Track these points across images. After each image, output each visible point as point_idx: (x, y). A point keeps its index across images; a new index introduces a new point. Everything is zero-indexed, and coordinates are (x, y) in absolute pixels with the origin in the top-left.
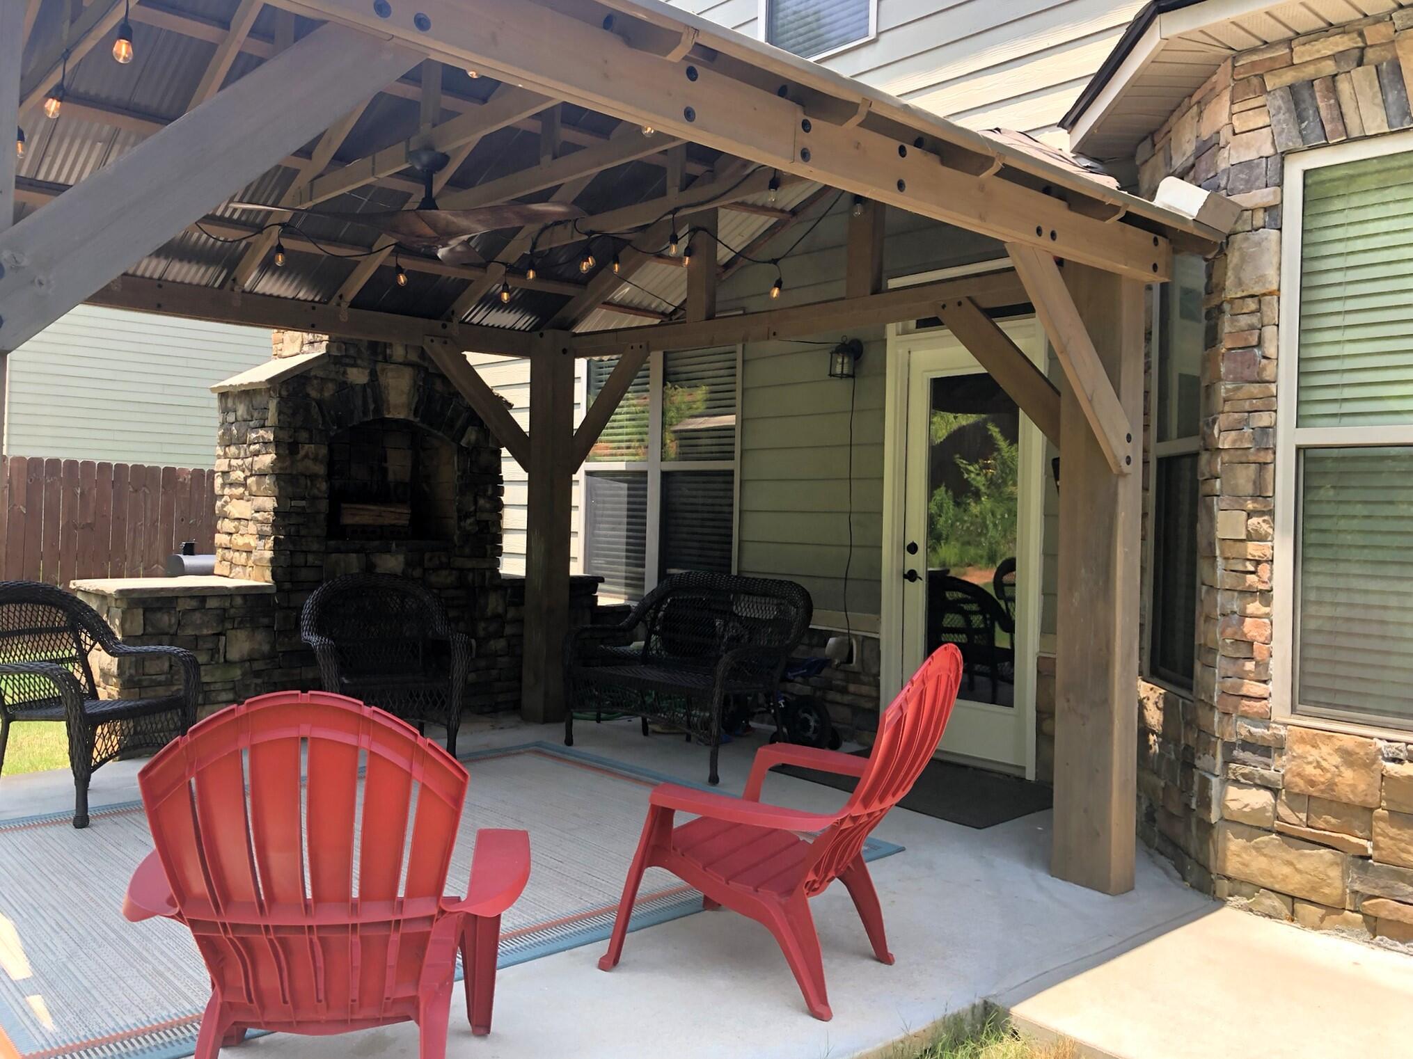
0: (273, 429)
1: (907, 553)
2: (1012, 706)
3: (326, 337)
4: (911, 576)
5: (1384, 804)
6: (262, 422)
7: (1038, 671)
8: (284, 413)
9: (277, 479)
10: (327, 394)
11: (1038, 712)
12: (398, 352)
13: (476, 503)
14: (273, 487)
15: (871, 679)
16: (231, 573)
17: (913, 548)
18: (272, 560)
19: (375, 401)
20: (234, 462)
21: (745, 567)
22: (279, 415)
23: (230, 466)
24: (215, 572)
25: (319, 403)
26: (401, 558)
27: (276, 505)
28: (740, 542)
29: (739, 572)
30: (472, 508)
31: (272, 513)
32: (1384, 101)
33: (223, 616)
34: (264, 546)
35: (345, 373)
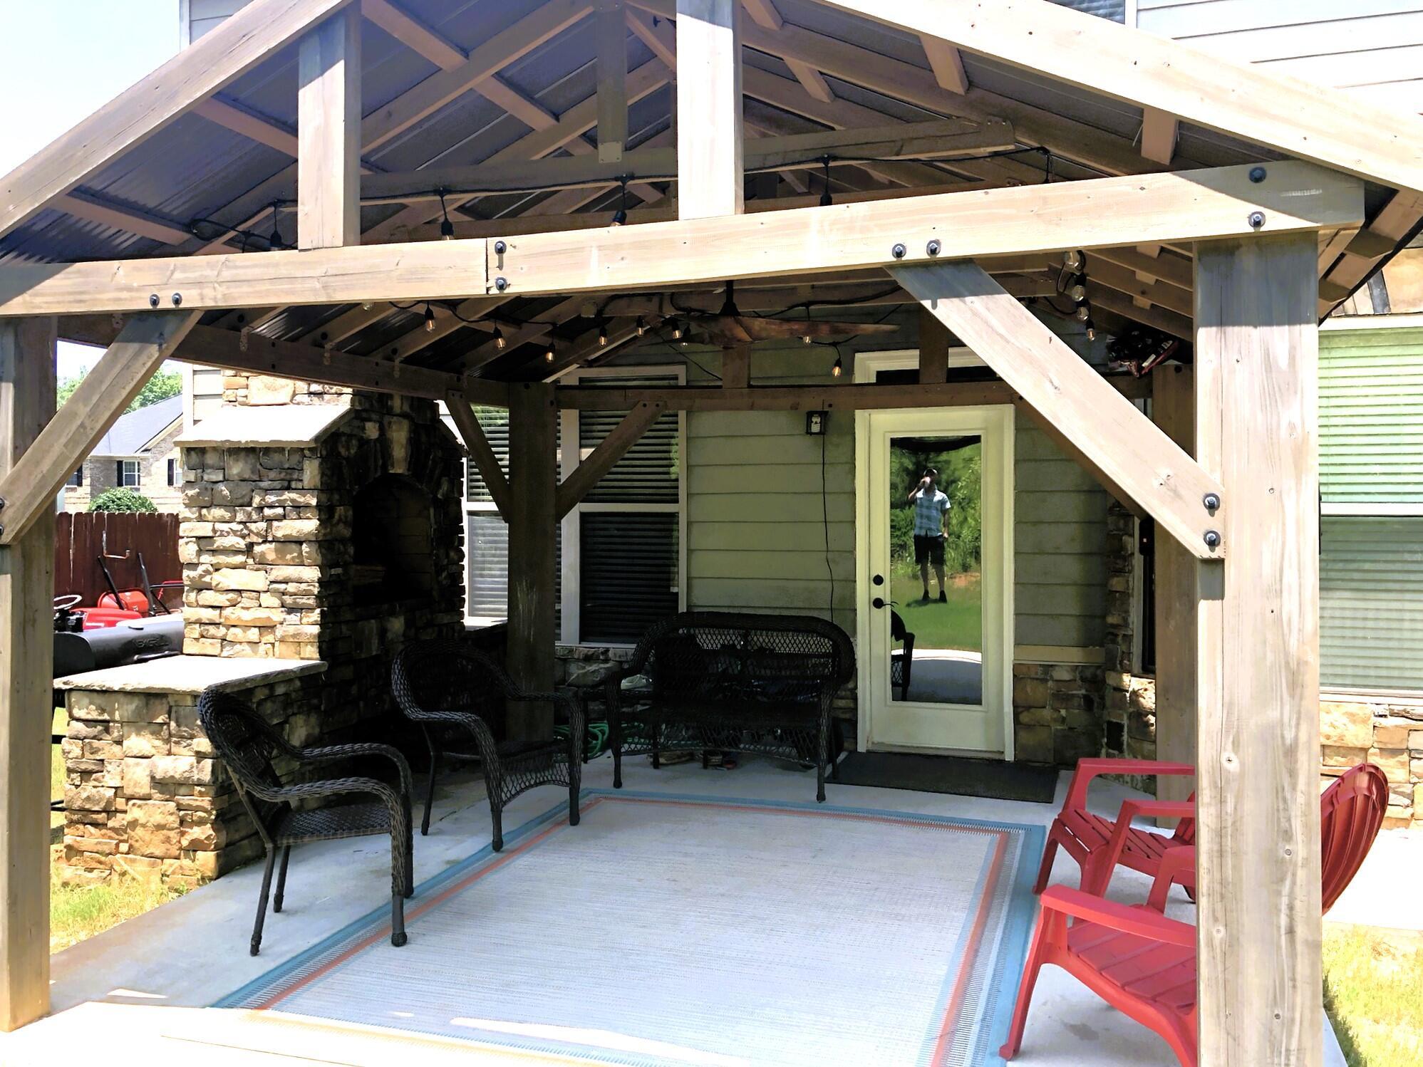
0: (316, 492)
1: (873, 584)
2: (981, 704)
3: (350, 390)
4: (878, 603)
5: (1375, 745)
6: (286, 484)
7: (1014, 676)
8: (326, 475)
9: (319, 547)
10: (352, 452)
11: (1015, 706)
12: (397, 404)
13: (447, 556)
14: (315, 555)
15: (848, 693)
16: (222, 651)
17: (878, 580)
18: (320, 635)
19: (383, 457)
20: (219, 526)
21: (695, 601)
22: (322, 477)
23: (214, 531)
24: (184, 652)
25: (347, 459)
26: (402, 619)
27: (320, 576)
28: (689, 579)
29: (689, 606)
30: (445, 562)
31: (317, 585)
32: (1371, 294)
33: (287, 701)
34: (301, 620)
35: (364, 428)
